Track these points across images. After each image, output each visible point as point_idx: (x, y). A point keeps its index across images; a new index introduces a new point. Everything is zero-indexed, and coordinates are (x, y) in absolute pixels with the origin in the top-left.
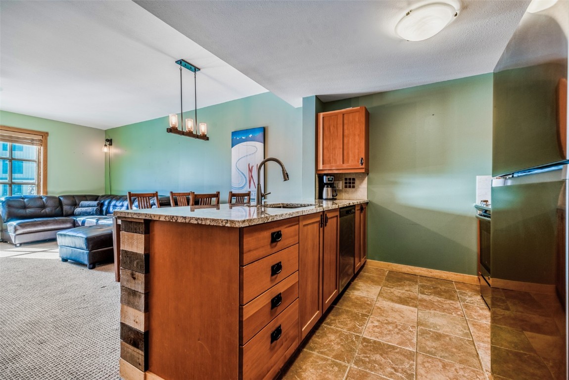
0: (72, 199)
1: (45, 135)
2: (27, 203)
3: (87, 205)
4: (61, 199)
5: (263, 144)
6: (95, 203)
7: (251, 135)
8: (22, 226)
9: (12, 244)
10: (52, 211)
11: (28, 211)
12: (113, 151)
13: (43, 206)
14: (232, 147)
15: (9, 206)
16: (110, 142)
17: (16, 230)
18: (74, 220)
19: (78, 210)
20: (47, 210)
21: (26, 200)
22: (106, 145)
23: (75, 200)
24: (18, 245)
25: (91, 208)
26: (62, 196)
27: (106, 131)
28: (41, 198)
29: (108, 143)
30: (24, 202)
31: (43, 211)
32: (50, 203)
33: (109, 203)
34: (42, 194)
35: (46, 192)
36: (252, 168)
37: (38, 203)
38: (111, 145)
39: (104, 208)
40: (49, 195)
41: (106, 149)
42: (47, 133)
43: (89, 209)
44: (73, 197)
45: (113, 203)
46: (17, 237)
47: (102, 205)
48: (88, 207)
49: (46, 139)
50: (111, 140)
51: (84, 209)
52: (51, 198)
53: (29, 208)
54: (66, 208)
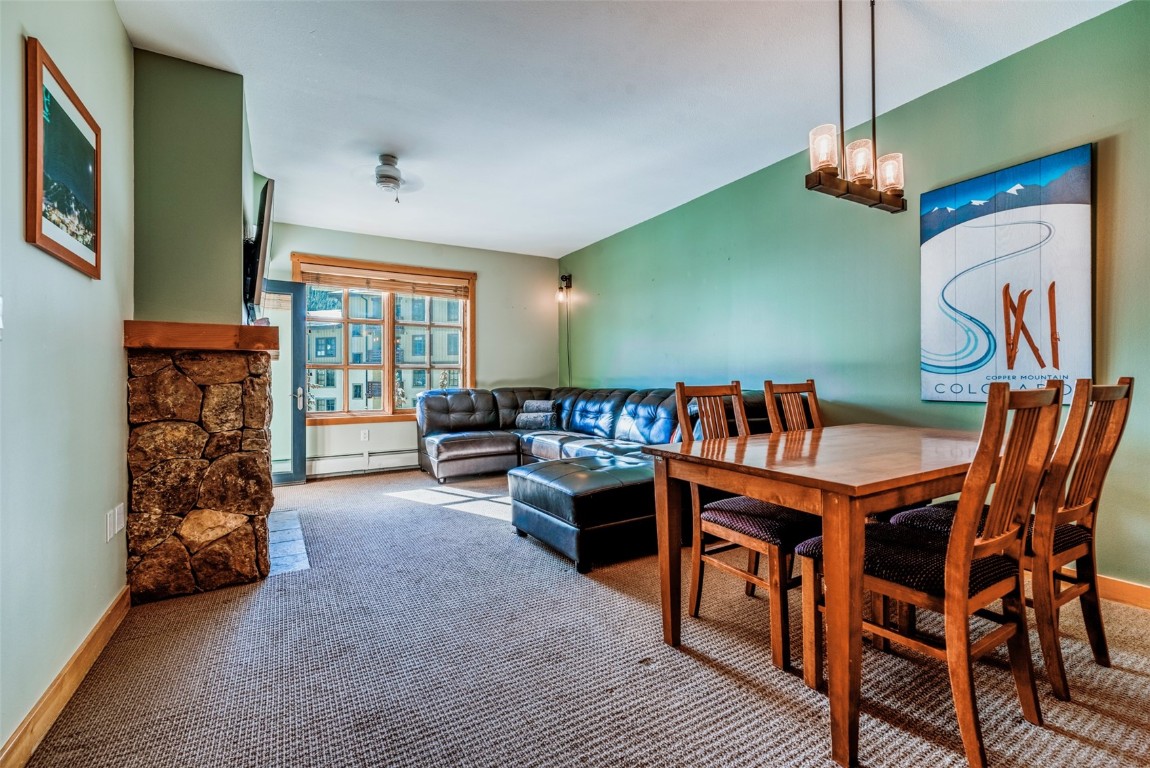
0: (511, 395)
1: (472, 277)
2: (450, 403)
3: (535, 408)
4: (496, 395)
5: (1087, 208)
6: (548, 404)
7: (1019, 186)
8: (447, 445)
9: (432, 475)
10: (484, 418)
11: (453, 416)
12: (571, 299)
13: (472, 410)
14: (922, 241)
15: (429, 408)
16: (567, 281)
17: (439, 453)
18: (519, 438)
19: (523, 417)
20: (478, 417)
21: (449, 397)
22: (561, 288)
23: (517, 397)
24: (442, 480)
25: (542, 414)
26: (498, 390)
27: (560, 260)
28: (468, 394)
29: (564, 284)
30: (446, 399)
31: (472, 418)
32: (481, 404)
33: (573, 405)
34: (469, 387)
35: (474, 383)
36: (1023, 297)
37: (465, 404)
38: (569, 286)
39: (564, 415)
40: (479, 388)
41: (561, 297)
42: (475, 274)
43: (540, 417)
44: (513, 391)
45: (581, 405)
46: (441, 465)
47: (558, 408)
48: (537, 412)
49: (474, 285)
50: (570, 276)
51: (532, 416)
52: (481, 393)
53: (454, 411)
54: (504, 413)
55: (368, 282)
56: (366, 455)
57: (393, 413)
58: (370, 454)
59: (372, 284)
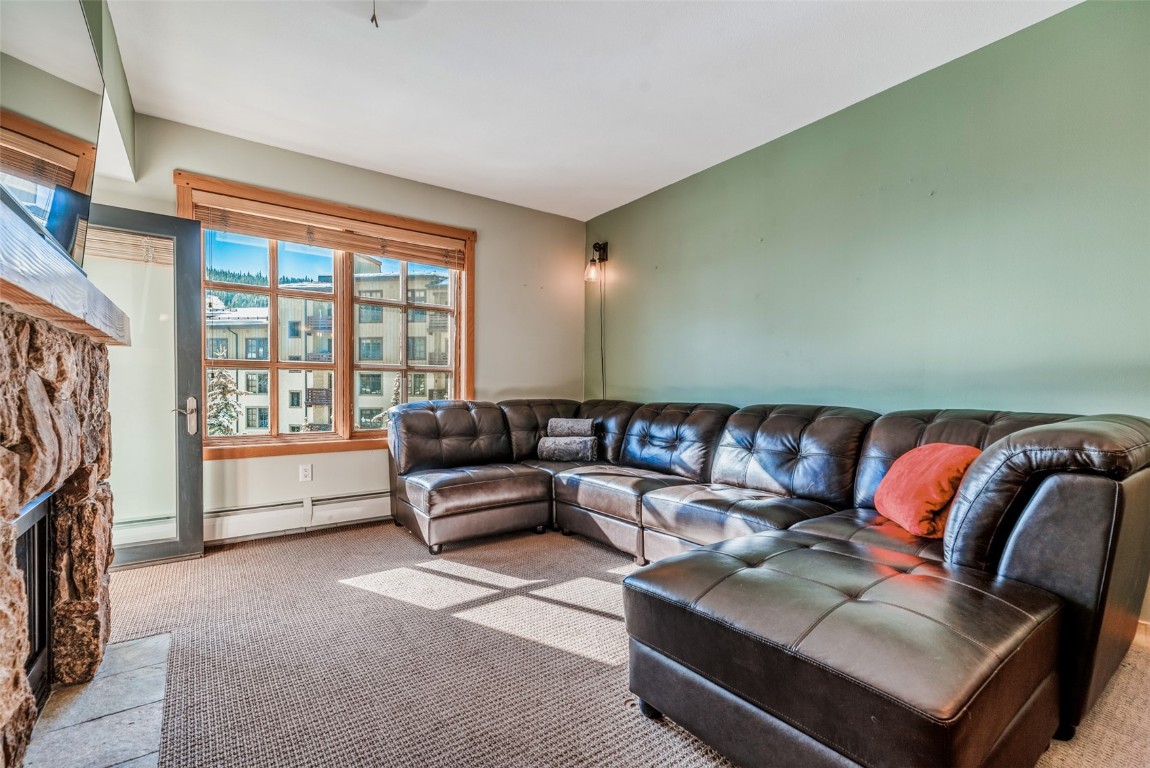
0: (526, 410)
1: (469, 237)
2: (441, 423)
3: (566, 431)
4: (506, 410)
6: (585, 424)
8: (442, 490)
9: (417, 535)
10: (491, 444)
11: (446, 443)
12: (604, 277)
13: (472, 432)
15: (410, 430)
16: (601, 252)
17: (431, 505)
18: (551, 477)
19: (547, 443)
20: (482, 442)
21: (439, 414)
22: (593, 261)
23: (539, 413)
24: (436, 548)
25: (577, 439)
26: (508, 404)
27: (588, 224)
28: (466, 408)
29: (597, 255)
30: (435, 417)
31: (475, 444)
32: (485, 423)
33: (624, 429)
34: (463, 397)
35: (472, 391)
37: (464, 422)
38: (603, 259)
39: (610, 440)
40: (479, 400)
41: (593, 273)
42: (474, 234)
43: (574, 443)
44: (529, 404)
46: (434, 524)
47: (599, 431)
48: (568, 435)
49: (473, 249)
50: (606, 244)
51: (562, 441)
52: (484, 407)
53: (446, 435)
54: (517, 436)
55: (310, 231)
56: (308, 503)
57: (351, 438)
58: (315, 502)
59: (317, 236)
